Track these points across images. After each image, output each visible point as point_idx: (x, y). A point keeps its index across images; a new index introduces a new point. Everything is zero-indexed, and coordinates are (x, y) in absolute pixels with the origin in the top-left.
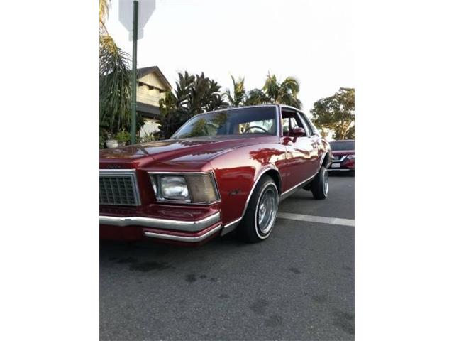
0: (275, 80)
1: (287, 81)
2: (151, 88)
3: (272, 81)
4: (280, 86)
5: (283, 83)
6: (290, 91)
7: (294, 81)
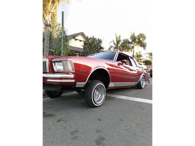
0: (134, 34)
1: (140, 34)
2: (80, 41)
3: (133, 35)
4: (136, 37)
5: (138, 36)
6: (141, 39)
7: (143, 34)
